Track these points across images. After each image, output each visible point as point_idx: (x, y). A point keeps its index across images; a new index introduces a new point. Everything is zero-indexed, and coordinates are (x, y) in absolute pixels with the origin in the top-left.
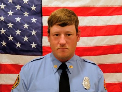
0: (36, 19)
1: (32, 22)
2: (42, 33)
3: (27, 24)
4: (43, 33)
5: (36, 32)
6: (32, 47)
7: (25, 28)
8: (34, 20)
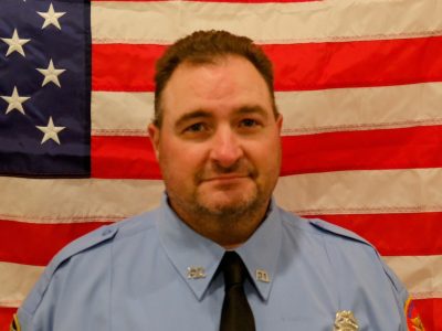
0: (60, 14)
1: (44, 26)
2: (89, 74)
3: (21, 37)
4: (93, 78)
5: (61, 71)
6: (44, 140)
7: (9, 51)
8: (51, 17)
